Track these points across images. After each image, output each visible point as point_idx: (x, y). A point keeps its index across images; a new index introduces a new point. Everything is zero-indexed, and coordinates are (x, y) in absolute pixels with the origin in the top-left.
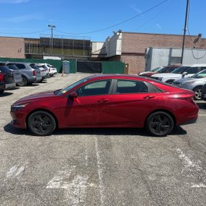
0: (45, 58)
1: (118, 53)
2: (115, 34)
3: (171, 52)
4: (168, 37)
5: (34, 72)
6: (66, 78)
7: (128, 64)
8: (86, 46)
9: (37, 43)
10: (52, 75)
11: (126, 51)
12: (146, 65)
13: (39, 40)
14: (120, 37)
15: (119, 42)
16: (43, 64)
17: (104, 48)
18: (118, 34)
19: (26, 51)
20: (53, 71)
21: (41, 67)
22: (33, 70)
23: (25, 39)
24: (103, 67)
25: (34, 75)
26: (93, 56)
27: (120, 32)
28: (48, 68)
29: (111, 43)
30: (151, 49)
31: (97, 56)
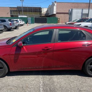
0: (19, 16)
1: (55, 13)
2: (53, 3)
3: (82, 11)
4: (79, 4)
5: (11, 23)
6: (29, 26)
7: (59, 19)
8: (39, 10)
9: (16, 9)
10: (22, 25)
11: (58, 12)
12: (69, 18)
13: (16, 8)
14: (56, 5)
15: (55, 7)
16: (16, 20)
17: (47, 11)
18: (54, 3)
19: (11, 14)
20: (23, 23)
21: (15, 21)
22: (10, 22)
23: (10, 8)
24: (47, 20)
25: (11, 25)
26: (42, 15)
27: (55, 2)
28: (20, 21)
29: (51, 8)
30: (72, 10)
31: (44, 15)
